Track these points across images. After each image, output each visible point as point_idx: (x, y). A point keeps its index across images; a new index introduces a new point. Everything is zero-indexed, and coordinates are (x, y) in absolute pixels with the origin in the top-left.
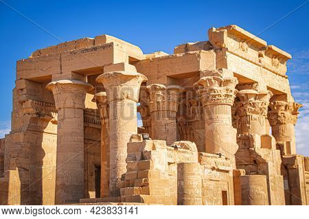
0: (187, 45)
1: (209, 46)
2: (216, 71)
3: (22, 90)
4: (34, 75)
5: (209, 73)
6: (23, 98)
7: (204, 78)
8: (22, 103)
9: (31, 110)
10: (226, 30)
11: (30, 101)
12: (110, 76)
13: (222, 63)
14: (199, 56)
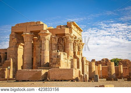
0: (61, 26)
1: (67, 27)
2: (70, 34)
3: (13, 35)
4: (17, 31)
5: (68, 34)
6: (14, 37)
7: (67, 35)
8: (13, 39)
9: (16, 41)
10: (72, 23)
11: (16, 38)
12: (43, 33)
13: (71, 31)
14: (65, 29)
